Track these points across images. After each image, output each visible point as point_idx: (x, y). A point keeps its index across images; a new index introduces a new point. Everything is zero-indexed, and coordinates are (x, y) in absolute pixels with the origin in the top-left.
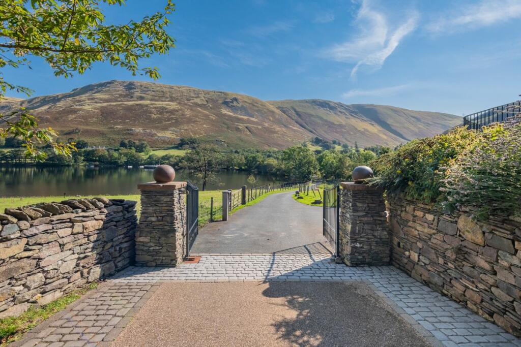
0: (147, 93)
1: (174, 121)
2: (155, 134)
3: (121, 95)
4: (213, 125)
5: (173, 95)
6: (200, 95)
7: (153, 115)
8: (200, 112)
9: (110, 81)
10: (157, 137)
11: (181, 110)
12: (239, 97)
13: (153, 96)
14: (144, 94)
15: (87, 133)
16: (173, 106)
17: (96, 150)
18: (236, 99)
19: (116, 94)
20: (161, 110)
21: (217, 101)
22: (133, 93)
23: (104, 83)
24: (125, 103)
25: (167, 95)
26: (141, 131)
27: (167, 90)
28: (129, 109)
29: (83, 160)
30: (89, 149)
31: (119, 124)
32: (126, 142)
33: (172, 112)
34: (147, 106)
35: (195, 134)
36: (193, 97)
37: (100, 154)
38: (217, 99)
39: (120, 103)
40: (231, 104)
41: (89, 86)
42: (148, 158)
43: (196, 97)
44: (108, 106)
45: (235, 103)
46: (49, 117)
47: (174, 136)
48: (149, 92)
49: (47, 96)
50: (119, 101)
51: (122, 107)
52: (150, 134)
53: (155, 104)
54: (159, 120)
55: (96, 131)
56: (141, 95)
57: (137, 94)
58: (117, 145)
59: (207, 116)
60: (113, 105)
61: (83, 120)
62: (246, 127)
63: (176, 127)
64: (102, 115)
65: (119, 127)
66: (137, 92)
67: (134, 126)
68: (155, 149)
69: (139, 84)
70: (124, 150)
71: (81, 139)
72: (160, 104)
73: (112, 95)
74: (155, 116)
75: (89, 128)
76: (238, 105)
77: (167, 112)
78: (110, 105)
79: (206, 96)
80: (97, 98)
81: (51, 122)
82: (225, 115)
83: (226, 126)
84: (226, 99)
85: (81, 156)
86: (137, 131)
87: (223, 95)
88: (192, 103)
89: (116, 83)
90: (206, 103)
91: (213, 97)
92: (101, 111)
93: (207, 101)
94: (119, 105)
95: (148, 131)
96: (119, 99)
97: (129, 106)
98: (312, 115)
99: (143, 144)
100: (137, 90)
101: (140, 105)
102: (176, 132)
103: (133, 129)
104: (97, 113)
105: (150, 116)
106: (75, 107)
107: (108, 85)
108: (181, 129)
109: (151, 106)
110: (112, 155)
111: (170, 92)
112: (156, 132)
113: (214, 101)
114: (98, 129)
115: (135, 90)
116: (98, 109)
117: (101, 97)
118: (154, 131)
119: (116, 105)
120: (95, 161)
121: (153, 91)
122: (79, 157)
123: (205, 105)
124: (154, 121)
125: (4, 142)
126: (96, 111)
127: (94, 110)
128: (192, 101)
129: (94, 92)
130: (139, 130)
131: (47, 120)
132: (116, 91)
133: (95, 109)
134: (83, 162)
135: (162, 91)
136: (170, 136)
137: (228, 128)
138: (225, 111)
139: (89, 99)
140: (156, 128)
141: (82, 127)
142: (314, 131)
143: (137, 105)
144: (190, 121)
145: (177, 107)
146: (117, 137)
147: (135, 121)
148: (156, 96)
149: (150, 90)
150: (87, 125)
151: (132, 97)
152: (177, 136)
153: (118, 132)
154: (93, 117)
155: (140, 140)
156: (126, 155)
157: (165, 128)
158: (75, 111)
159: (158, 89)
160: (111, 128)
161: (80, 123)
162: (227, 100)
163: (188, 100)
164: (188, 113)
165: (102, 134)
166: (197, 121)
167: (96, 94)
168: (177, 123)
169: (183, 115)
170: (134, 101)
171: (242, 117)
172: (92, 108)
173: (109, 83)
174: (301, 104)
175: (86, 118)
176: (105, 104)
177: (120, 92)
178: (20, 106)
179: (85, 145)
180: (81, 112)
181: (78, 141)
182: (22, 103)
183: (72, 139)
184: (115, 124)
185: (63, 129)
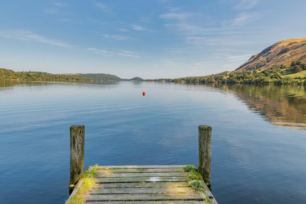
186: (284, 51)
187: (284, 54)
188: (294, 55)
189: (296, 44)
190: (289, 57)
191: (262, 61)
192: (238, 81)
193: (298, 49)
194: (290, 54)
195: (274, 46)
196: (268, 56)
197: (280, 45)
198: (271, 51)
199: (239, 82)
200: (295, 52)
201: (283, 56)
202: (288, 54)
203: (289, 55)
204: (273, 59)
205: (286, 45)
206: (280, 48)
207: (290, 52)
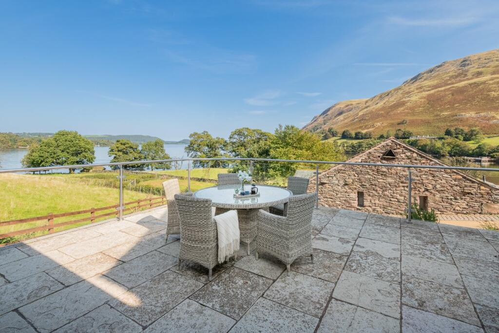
0: (488, 65)
2: (493, 117)
3: (452, 77)
7: (493, 93)
9: (440, 64)
10: (495, 121)
13: (496, 67)
14: (483, 67)
15: (413, 123)
17: (419, 140)
19: (446, 77)
22: (467, 71)
23: (434, 68)
24: (455, 85)
26: (473, 115)
28: (461, 91)
30: (413, 139)
31: (446, 110)
32: (452, 130)
34: (484, 83)
37: (422, 144)
39: (450, 86)
41: (419, 75)
42: (477, 148)
44: (435, 92)
46: (383, 112)
48: (491, 64)
50: (450, 84)
51: (451, 90)
52: (485, 117)
55: (422, 120)
56: (480, 70)
57: (473, 70)
58: (442, 134)
60: (441, 91)
61: (410, 112)
64: (428, 103)
65: (446, 113)
67: (465, 110)
68: (492, 136)
69: (476, 58)
70: (449, 139)
71: (407, 129)
73: (442, 79)
74: (496, 94)
75: (415, 118)
78: (438, 91)
80: (425, 86)
81: (384, 117)
86: (468, 115)
89: (447, 65)
92: (428, 99)
94: (448, 90)
95: (482, 114)
96: (449, 82)
97: (459, 88)
99: (472, 131)
101: (475, 83)
103: (464, 113)
105: (489, 95)
106: (404, 99)
107: (438, 69)
109: (491, 82)
110: (435, 145)
112: (494, 115)
114: (424, 118)
115: (469, 66)
116: (425, 98)
117: (429, 84)
118: (492, 113)
119: (445, 90)
125: (354, 136)
126: (423, 100)
127: (421, 100)
129: (422, 80)
130: (470, 114)
131: (382, 115)
132: (446, 73)
133: (422, 98)
139: (417, 89)
140: (496, 109)
141: (408, 118)
143: (471, 84)
146: (443, 124)
147: (466, 103)
149: (492, 61)
150: (414, 115)
151: (466, 76)
153: (445, 119)
154: (420, 107)
155: (470, 126)
156: (449, 144)
158: (403, 104)
160: (437, 115)
161: (408, 114)
165: (427, 123)
167: (425, 82)
170: (468, 79)
172: (419, 98)
173: (440, 66)
175: (413, 109)
176: (432, 92)
177: (451, 74)
178: (365, 106)
179: (410, 134)
180: (409, 104)
181: (405, 132)
182: (366, 102)
183: (400, 130)
184: (441, 111)
185: (392, 122)
187: (338, 117)
188: (346, 119)
189: (351, 106)
190: (342, 121)
191: (319, 123)
193: (350, 112)
195: (333, 107)
196: (325, 118)
197: (338, 107)
198: (329, 113)
200: (348, 115)
202: (341, 117)
205: (342, 106)
206: (337, 110)
207: (344, 114)
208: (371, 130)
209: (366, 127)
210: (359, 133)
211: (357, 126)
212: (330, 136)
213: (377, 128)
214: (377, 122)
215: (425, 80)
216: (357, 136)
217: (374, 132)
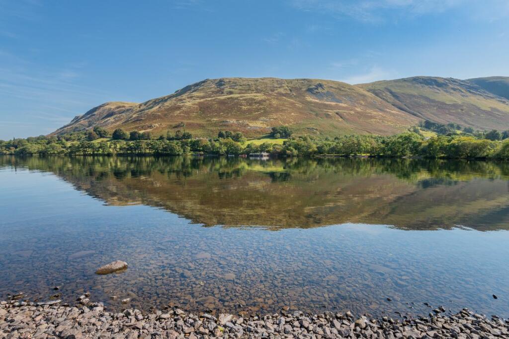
0: (236, 88)
1: (262, 111)
2: (247, 124)
3: (213, 92)
4: (300, 113)
5: (259, 88)
6: (283, 85)
7: (243, 107)
8: (285, 101)
9: (203, 80)
10: (249, 127)
11: (268, 100)
12: (324, 83)
13: (240, 90)
14: (233, 89)
15: (190, 126)
16: (260, 97)
17: (200, 140)
18: (320, 85)
19: (209, 91)
20: (251, 102)
21: (301, 88)
22: (223, 89)
23: (199, 83)
24: (218, 98)
25: (253, 88)
26: (235, 122)
27: (253, 83)
28: (222, 102)
29: (190, 150)
30: (194, 140)
31: (215, 116)
32: (224, 132)
33: (260, 102)
34: (237, 98)
35: (285, 123)
36: (277, 87)
37: (203, 144)
38: (301, 87)
39: (214, 98)
40: (316, 91)
41: (187, 87)
42: (247, 147)
43: (279, 88)
44: (204, 101)
45: (320, 90)
46: (159, 114)
47: (265, 126)
48: (237, 87)
49: (157, 99)
51: (216, 101)
52: (243, 124)
53: (245, 96)
54: (250, 111)
55: (197, 124)
56: (231, 90)
57: (227, 89)
58: (216, 136)
59: (292, 104)
60: (209, 101)
61: (186, 115)
62: (337, 113)
63: (265, 116)
64: (200, 110)
65: (215, 119)
66: (227, 87)
67: (228, 118)
68: (249, 139)
69: (228, 80)
70: (223, 140)
71: (186, 131)
72: (249, 96)
73: (206, 92)
74: (246, 108)
75: (191, 121)
76: (324, 91)
77: (256, 103)
78: (206, 100)
79: (289, 85)
80: (194, 96)
81: (161, 118)
82: (311, 102)
83: (314, 113)
84: (310, 85)
85: (188, 146)
86: (231, 122)
87: (306, 82)
88: (276, 93)
89: (209, 82)
90: (289, 92)
91: (297, 86)
92: (199, 106)
93: (291, 90)
94: (214, 100)
95: (241, 122)
96: (212, 96)
97: (221, 100)
98: (414, 96)
99: (238, 134)
100: (226, 86)
101: (231, 98)
102: (266, 121)
103: (228, 120)
104: (197, 108)
105: (241, 108)
106: (179, 104)
107: (203, 84)
108: (270, 119)
109: (241, 99)
110: (214, 145)
111: (255, 84)
112: (248, 123)
113: (298, 89)
114: (198, 122)
115: (224, 86)
116: (197, 105)
117: (198, 94)
118: (246, 122)
119: (211, 100)
120: (200, 151)
121: (241, 85)
122: (187, 147)
123: (289, 94)
124: (244, 112)
125: (129, 136)
127: (194, 106)
128: (276, 92)
129: (191, 91)
130: (232, 121)
131: (159, 117)
132: (209, 88)
133: (195, 104)
134: (190, 152)
135: (248, 85)
136: (261, 126)
137: (317, 115)
138: (310, 98)
139: (188, 98)
140: (248, 118)
141: (185, 121)
142: (420, 115)
143: (228, 98)
144: (277, 110)
145: (264, 97)
146: (214, 128)
147: (228, 113)
148: (242, 90)
149: (238, 85)
150: (190, 119)
151: (223, 93)
152: (268, 126)
153: (215, 125)
154: (194, 112)
155: (234, 131)
156: (226, 144)
157: (256, 119)
158: (179, 108)
159: (245, 82)
160: (209, 121)
161: (184, 118)
162: (311, 87)
163: (272, 91)
164: (275, 102)
165: (201, 126)
166: (285, 110)
167: (193, 93)
168: (266, 113)
169: (270, 104)
170: (224, 95)
171: (329, 103)
172: (192, 105)
173: (204, 82)
174: (397, 84)
175: (188, 113)
176: (202, 100)
177: (213, 90)
178: (139, 109)
179: (189, 136)
180: (184, 108)
181: (184, 133)
182: (140, 105)
183: (179, 131)
184: (212, 118)
185: (171, 124)
186: (111, 114)
187: (108, 119)
188: (118, 121)
189: (123, 108)
190: (112, 123)
191: (82, 125)
192: (5, 152)
193: (123, 114)
194: (114, 118)
195: (101, 106)
196: (90, 119)
197: (107, 107)
198: (95, 113)
199: (8, 152)
200: (119, 117)
201: (107, 121)
202: (111, 119)
203: (113, 120)
204: (96, 124)
205: (113, 107)
206: (106, 111)
207: (115, 116)
208: (149, 130)
209: (143, 128)
210: (136, 133)
211: (132, 127)
212: (97, 136)
213: (155, 129)
214: (155, 123)
215: (193, 91)
216: (134, 136)
217: (152, 133)
